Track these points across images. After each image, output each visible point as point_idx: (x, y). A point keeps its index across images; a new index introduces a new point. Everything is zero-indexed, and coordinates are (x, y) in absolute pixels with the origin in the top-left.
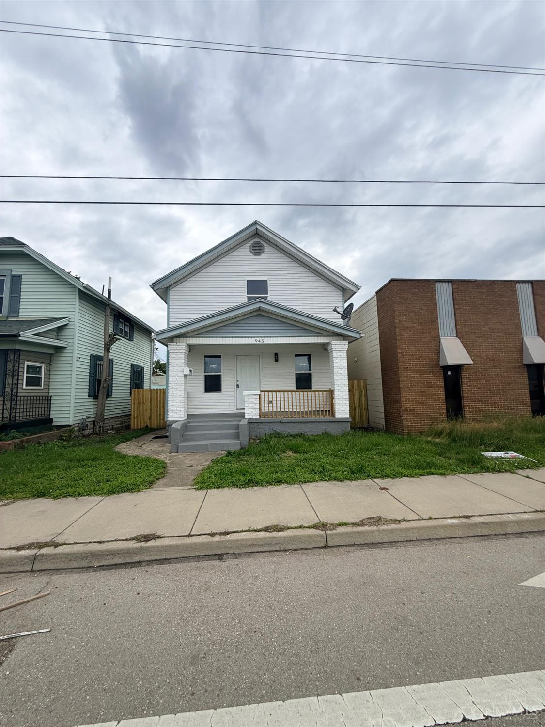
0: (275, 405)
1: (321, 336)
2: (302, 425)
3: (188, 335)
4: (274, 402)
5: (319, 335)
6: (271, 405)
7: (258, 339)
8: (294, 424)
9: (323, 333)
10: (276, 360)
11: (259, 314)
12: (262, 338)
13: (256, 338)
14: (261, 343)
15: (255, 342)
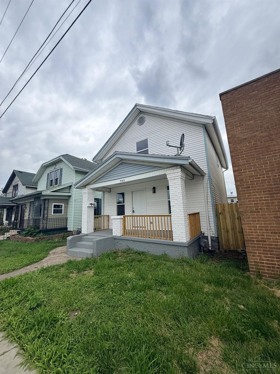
0: (154, 225)
1: (161, 169)
2: (147, 245)
3: (91, 183)
4: (154, 223)
5: (160, 168)
6: (152, 225)
7: (122, 179)
8: (141, 243)
9: (163, 166)
10: (154, 192)
11: (122, 162)
12: (124, 179)
13: (121, 179)
14: (123, 182)
15: (120, 182)
